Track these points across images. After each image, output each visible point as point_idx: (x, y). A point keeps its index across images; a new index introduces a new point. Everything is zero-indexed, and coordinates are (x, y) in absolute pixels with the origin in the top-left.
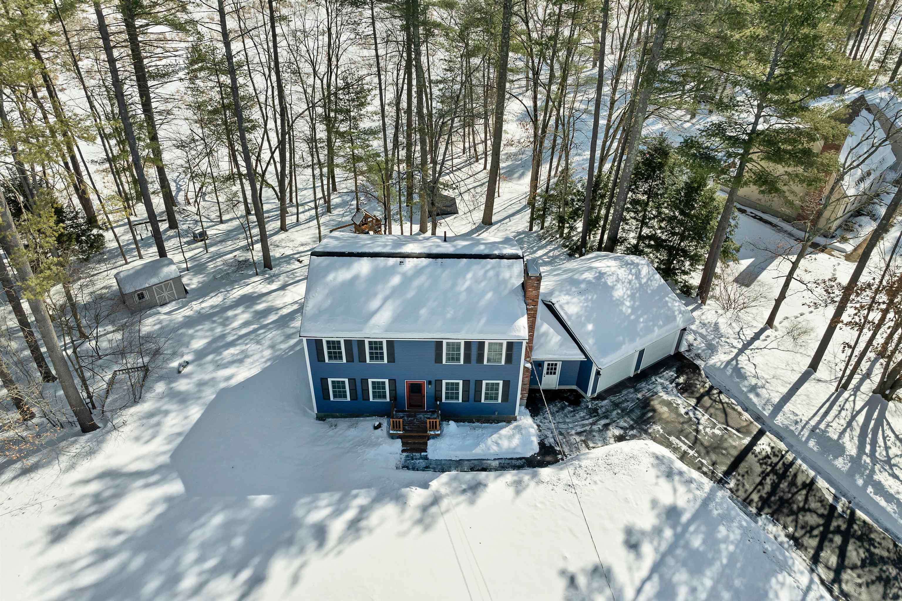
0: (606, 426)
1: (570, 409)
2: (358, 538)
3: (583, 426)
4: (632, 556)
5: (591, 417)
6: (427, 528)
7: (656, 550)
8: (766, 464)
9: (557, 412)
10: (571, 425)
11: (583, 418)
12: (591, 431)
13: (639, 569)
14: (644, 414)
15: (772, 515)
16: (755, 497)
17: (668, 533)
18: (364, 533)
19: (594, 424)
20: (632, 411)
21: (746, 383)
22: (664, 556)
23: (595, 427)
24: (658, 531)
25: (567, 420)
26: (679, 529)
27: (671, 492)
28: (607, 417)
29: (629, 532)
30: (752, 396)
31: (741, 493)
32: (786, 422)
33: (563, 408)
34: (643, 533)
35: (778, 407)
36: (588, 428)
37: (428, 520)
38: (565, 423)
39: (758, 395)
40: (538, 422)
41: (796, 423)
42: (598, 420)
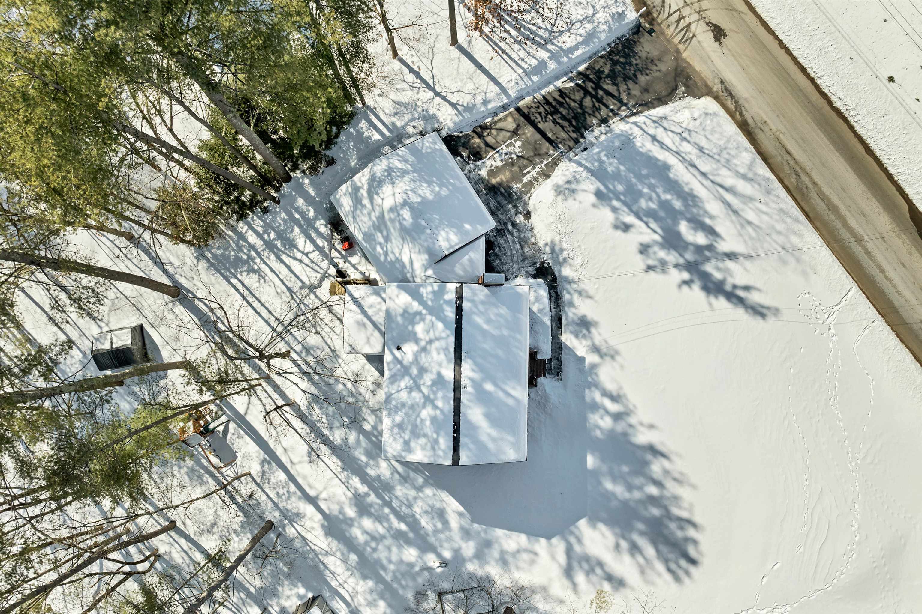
0: (514, 225)
1: (497, 250)
2: (625, 395)
3: (514, 242)
4: (633, 230)
5: (505, 235)
6: (617, 352)
7: (629, 215)
8: (546, 117)
9: (500, 260)
10: (514, 252)
11: (507, 241)
12: (519, 237)
13: (640, 227)
14: (502, 194)
15: (586, 129)
16: (574, 135)
17: (615, 203)
18: (622, 393)
19: (512, 234)
20: (498, 203)
21: (478, 106)
22: (631, 210)
23: (516, 234)
24: (614, 210)
25: (509, 253)
26: (611, 195)
27: (584, 194)
28: (505, 224)
29: (616, 227)
30: (490, 106)
31: (571, 144)
32: (514, 90)
33: (497, 255)
34: (617, 219)
35: (503, 90)
36: (516, 240)
37: (612, 352)
38: (512, 256)
39: (490, 101)
40: (512, 276)
41: (517, 83)
42: (508, 230)
